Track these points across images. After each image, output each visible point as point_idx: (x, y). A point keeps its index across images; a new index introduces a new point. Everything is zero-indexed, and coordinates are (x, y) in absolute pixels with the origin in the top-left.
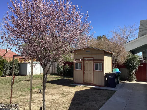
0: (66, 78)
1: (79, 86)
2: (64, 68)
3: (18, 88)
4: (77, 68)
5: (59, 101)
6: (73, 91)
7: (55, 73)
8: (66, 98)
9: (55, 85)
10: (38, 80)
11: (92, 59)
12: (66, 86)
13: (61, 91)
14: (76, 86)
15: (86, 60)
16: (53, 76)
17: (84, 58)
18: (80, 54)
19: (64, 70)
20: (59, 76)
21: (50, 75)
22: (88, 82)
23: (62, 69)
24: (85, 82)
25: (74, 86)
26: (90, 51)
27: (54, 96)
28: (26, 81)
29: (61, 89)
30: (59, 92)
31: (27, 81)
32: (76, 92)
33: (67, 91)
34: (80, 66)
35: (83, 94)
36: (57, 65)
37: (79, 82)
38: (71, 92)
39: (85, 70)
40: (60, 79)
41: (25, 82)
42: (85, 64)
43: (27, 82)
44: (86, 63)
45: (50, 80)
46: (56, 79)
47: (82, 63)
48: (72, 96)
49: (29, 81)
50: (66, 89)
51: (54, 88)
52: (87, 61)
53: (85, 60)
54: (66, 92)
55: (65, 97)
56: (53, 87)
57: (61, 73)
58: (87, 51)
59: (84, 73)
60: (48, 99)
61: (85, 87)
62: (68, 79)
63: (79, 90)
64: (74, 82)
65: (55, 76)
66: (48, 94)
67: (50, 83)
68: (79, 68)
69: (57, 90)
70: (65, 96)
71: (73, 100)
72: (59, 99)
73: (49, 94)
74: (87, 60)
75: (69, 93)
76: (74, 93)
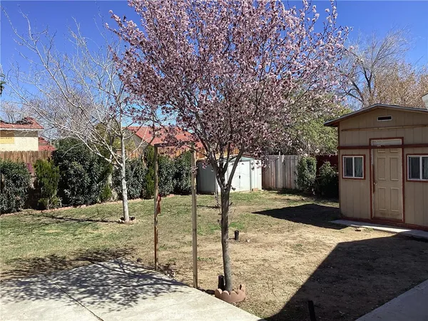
0: (323, 203)
1: (356, 227)
2: (317, 173)
3: (186, 226)
4: (349, 172)
5: (281, 265)
6: (332, 242)
7: (293, 188)
8: (303, 259)
9: (283, 221)
10: (241, 207)
11: (399, 142)
12: (315, 227)
13: (294, 239)
14: (345, 226)
15: (379, 148)
16: (287, 196)
17: (370, 140)
18: (359, 129)
19: (318, 180)
20: (304, 196)
21: (278, 193)
22: (387, 217)
23: (312, 176)
24: (378, 215)
25: (339, 227)
26: (390, 118)
27: (271, 252)
28: (210, 207)
29: (296, 233)
30: (288, 241)
31: (213, 208)
32: (340, 244)
33: (311, 241)
34: (358, 167)
35: (360, 251)
36: (296, 164)
37: (358, 216)
38: (324, 244)
39: (376, 179)
40: (303, 204)
41: (207, 210)
42: (376, 160)
43: (213, 210)
44: (377, 156)
45: (272, 207)
46: (292, 205)
47: (365, 156)
48: (323, 255)
49: (217, 207)
50: (311, 233)
51: (278, 231)
52: (382, 151)
53: (375, 147)
54: (309, 243)
55: (302, 255)
56: (276, 227)
57: (311, 188)
58: (379, 119)
59: (373, 189)
60: (251, 257)
61: (374, 230)
62: (329, 205)
63: (350, 239)
64: (342, 214)
65: (292, 197)
66: (256, 244)
67: (270, 217)
68: (357, 172)
69: (284, 235)
70: (302, 253)
71: (325, 266)
72: (281, 259)
73: (259, 244)
74: (383, 147)
75: (317, 244)
76: (334, 246)
